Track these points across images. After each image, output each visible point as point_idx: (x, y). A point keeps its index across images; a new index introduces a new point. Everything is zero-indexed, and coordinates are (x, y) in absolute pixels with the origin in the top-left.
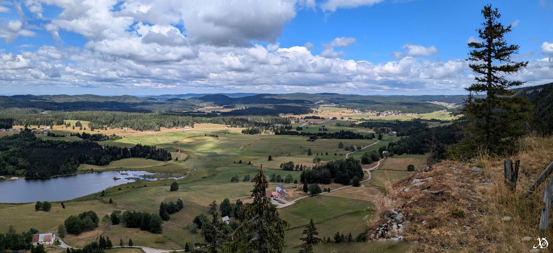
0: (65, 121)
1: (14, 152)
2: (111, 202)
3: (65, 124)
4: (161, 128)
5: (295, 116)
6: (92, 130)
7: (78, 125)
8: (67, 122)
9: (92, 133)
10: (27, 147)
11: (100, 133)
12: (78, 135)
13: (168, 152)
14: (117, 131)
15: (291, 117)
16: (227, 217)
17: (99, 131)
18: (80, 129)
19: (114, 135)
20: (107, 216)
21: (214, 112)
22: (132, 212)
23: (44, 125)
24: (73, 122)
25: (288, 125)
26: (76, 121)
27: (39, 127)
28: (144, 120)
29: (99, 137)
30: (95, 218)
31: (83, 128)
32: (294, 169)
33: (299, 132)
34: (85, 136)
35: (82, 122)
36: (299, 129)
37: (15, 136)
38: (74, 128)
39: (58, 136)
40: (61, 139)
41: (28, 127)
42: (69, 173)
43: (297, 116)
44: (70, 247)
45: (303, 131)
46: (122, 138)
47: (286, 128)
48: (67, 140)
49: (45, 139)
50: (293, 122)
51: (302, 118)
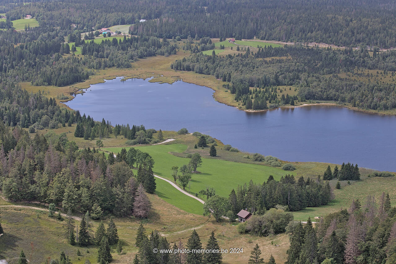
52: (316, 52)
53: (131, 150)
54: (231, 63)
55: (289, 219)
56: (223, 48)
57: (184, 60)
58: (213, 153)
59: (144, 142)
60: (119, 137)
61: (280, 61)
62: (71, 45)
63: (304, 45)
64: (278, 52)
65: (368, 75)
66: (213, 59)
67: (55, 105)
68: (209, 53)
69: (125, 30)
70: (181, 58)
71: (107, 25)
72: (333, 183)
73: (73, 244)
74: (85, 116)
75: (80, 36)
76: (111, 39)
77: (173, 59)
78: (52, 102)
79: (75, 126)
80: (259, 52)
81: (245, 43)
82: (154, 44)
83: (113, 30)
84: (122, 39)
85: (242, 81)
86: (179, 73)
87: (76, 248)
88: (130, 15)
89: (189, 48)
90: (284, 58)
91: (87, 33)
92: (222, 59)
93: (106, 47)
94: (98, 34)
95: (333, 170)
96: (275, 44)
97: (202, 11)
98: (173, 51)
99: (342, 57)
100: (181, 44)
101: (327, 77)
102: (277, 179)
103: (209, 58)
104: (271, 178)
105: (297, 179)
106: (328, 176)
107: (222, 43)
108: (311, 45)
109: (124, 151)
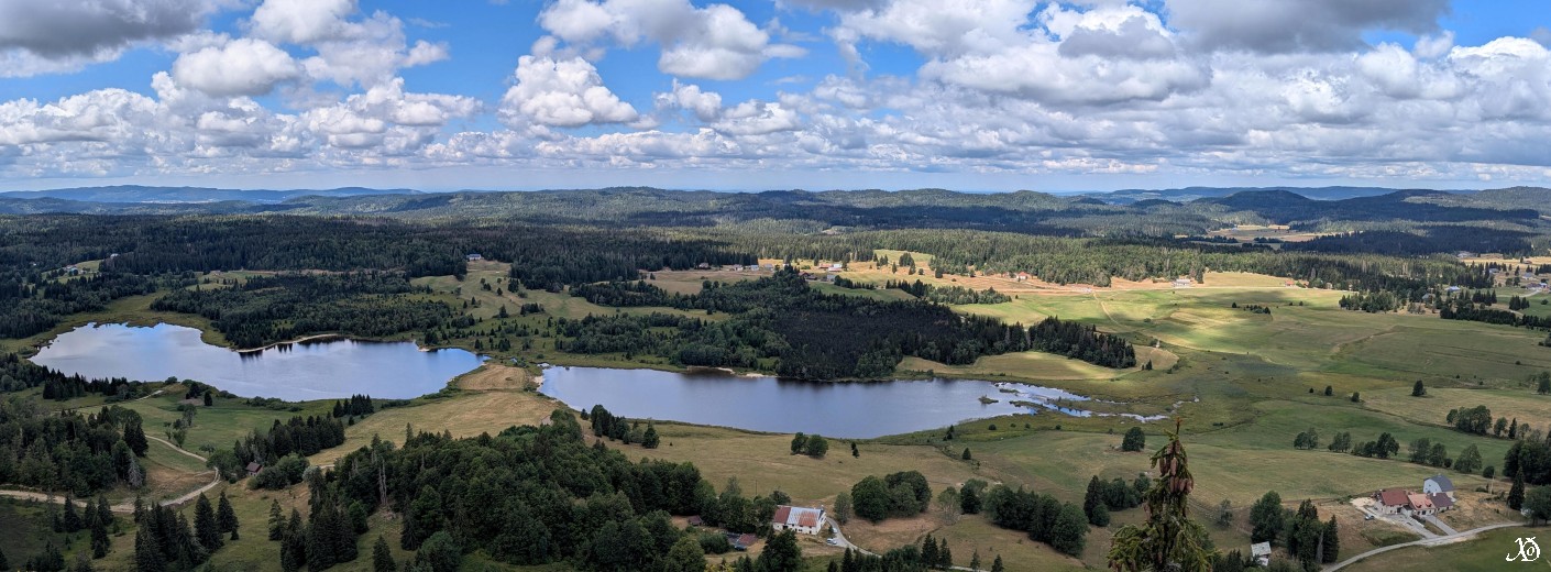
0: (876, 251)
1: (758, 317)
2: (966, 456)
3: (876, 259)
4: (1113, 279)
5: (1508, 262)
6: (939, 275)
7: (906, 261)
8: (880, 254)
9: (937, 284)
10: (787, 309)
11: (957, 284)
12: (904, 286)
13: (1127, 344)
14: (999, 282)
15: (1494, 266)
16: (1266, 545)
17: (954, 280)
18: (911, 273)
19: (991, 291)
20: (951, 491)
21: (1263, 240)
22: (1015, 491)
23: (828, 259)
24: (895, 256)
25: (1484, 291)
26: (901, 253)
27: (816, 264)
28: (1069, 258)
29: (956, 294)
30: (921, 491)
31: (917, 270)
32: (1491, 431)
33: (1519, 314)
34: (919, 289)
35: (914, 255)
36: (1517, 304)
37: (763, 283)
38: (895, 270)
39: (859, 286)
40: (866, 294)
41: (793, 264)
42: (875, 375)
43: (1514, 262)
44: (853, 547)
45: (1529, 312)
46: (1010, 300)
47: (1478, 298)
48: (877, 298)
49: (828, 292)
50: (1500, 279)
51: (1529, 270)
52: (310, 280)
53: (113, 408)
54: (218, 299)
55: (304, 465)
56: (207, 282)
57: (165, 298)
58: (208, 402)
59: (128, 397)
60: (97, 395)
61: (273, 293)
62: (31, 287)
63: (297, 272)
64: (270, 283)
65: (368, 301)
66: (196, 295)
68: (193, 288)
69: (94, 265)
70: (162, 297)
71: (73, 261)
72: (345, 420)
74: (53, 371)
75: (40, 276)
76: (78, 278)
77: (151, 299)
80: (248, 285)
81: (232, 275)
82: (129, 281)
83: (80, 267)
84: (92, 277)
85: (232, 317)
86: (160, 314)
88: (99, 249)
89: (170, 284)
90: (277, 289)
91: (50, 272)
92: (207, 294)
93: (74, 287)
94: (62, 273)
95: (342, 405)
96: (265, 274)
97: (182, 241)
98: (151, 289)
99: (339, 283)
100: (160, 280)
101: (325, 306)
102: (284, 423)
103: (193, 294)
104: (277, 422)
105: (305, 420)
106: (339, 412)
107: (207, 277)
108: (304, 273)
109: (105, 410)
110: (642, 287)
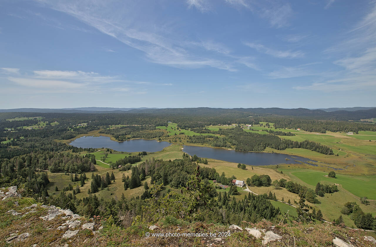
0: (260, 122)
2: (282, 173)
3: (260, 124)
6: (276, 128)
7: (268, 125)
9: (275, 130)
13: (330, 149)
14: (292, 131)
17: (280, 130)
19: (290, 133)
20: (277, 181)
23: (248, 124)
24: (264, 123)
26: (266, 123)
27: (245, 125)
29: (280, 133)
30: (269, 180)
34: (271, 132)
37: (233, 129)
39: (255, 130)
40: (257, 132)
41: (240, 125)
42: (259, 151)
46: (295, 135)
48: (260, 133)
52: (135, 127)
53: (89, 154)
54: (114, 131)
55: (131, 166)
58: (111, 152)
59: (93, 152)
60: (85, 151)
61: (126, 130)
62: (70, 129)
63: (131, 125)
64: (125, 127)
65: (147, 131)
66: (109, 130)
67: (66, 145)
68: (108, 129)
69: (85, 124)
70: (101, 130)
71: (80, 123)
72: (141, 156)
73: (73, 181)
74: (75, 147)
75: (72, 126)
76: (82, 127)
77: (99, 131)
78: (65, 144)
79: (72, 150)
80: (121, 128)
81: (117, 126)
82: (94, 127)
83: (82, 124)
84: (85, 127)
85: (117, 135)
86: (101, 134)
87: (74, 182)
88: (87, 120)
89: (103, 128)
90: (127, 129)
91: (74, 126)
92: (111, 130)
93: (80, 129)
94: (78, 126)
95: (140, 153)
96: (125, 126)
97: (106, 119)
98: (99, 129)
99: (141, 128)
100: (101, 127)
101: (137, 132)
102: (127, 157)
104: (126, 157)
105: (132, 156)
106: (139, 155)
107: (112, 126)
108: (133, 125)
109: (87, 155)
110: (205, 129)
